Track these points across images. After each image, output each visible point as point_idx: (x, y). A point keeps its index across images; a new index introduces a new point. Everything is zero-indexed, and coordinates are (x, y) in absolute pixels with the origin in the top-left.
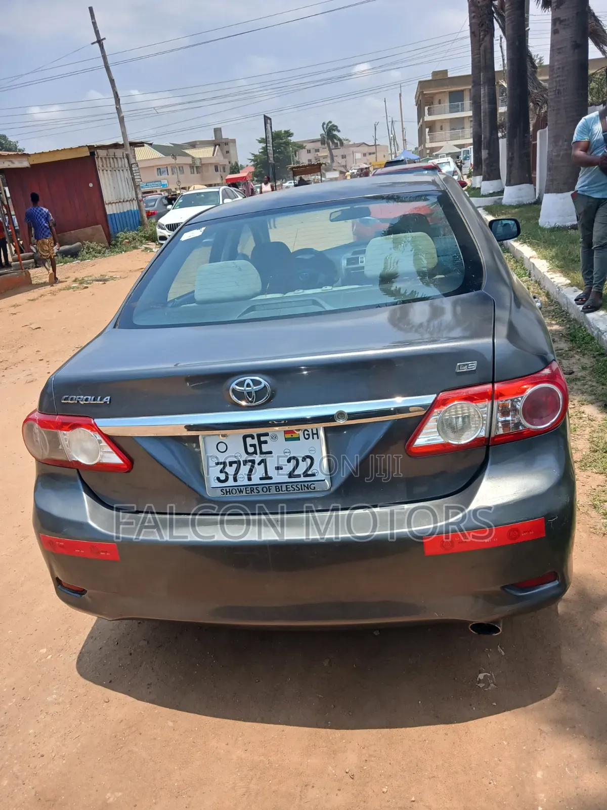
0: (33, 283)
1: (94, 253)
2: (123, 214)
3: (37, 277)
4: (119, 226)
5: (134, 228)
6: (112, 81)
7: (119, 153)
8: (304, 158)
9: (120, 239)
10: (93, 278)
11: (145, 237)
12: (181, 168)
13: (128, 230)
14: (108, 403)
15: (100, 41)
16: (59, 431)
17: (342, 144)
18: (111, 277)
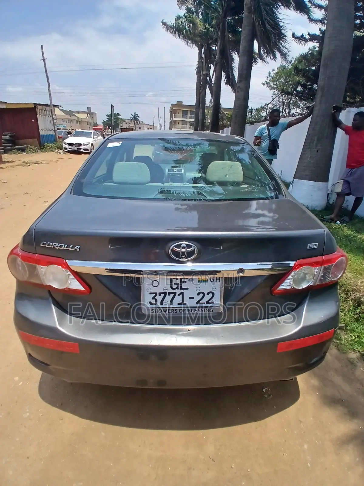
0: (3, 161)
1: (33, 151)
2: (47, 136)
3: (5, 158)
4: (45, 141)
5: (53, 142)
6: (48, 77)
7: (47, 108)
8: (124, 126)
9: (45, 146)
10: (33, 162)
11: (57, 147)
12: (72, 121)
13: (49, 143)
14: (78, 250)
15: (44, 60)
16: (38, 265)
17: (140, 123)
18: (41, 162)
